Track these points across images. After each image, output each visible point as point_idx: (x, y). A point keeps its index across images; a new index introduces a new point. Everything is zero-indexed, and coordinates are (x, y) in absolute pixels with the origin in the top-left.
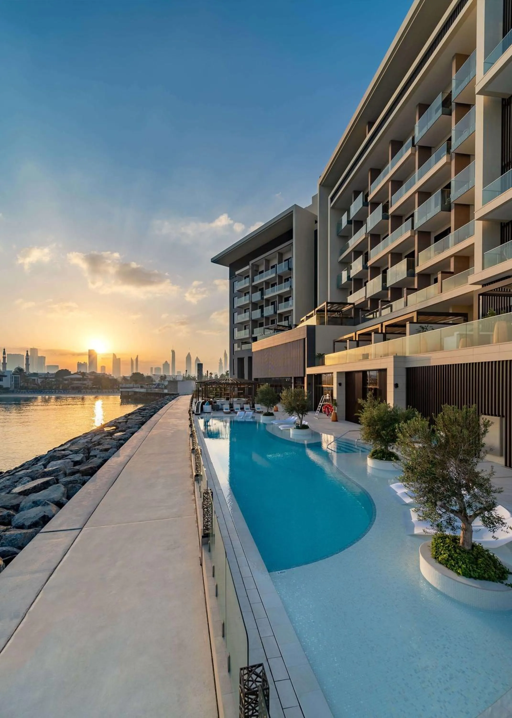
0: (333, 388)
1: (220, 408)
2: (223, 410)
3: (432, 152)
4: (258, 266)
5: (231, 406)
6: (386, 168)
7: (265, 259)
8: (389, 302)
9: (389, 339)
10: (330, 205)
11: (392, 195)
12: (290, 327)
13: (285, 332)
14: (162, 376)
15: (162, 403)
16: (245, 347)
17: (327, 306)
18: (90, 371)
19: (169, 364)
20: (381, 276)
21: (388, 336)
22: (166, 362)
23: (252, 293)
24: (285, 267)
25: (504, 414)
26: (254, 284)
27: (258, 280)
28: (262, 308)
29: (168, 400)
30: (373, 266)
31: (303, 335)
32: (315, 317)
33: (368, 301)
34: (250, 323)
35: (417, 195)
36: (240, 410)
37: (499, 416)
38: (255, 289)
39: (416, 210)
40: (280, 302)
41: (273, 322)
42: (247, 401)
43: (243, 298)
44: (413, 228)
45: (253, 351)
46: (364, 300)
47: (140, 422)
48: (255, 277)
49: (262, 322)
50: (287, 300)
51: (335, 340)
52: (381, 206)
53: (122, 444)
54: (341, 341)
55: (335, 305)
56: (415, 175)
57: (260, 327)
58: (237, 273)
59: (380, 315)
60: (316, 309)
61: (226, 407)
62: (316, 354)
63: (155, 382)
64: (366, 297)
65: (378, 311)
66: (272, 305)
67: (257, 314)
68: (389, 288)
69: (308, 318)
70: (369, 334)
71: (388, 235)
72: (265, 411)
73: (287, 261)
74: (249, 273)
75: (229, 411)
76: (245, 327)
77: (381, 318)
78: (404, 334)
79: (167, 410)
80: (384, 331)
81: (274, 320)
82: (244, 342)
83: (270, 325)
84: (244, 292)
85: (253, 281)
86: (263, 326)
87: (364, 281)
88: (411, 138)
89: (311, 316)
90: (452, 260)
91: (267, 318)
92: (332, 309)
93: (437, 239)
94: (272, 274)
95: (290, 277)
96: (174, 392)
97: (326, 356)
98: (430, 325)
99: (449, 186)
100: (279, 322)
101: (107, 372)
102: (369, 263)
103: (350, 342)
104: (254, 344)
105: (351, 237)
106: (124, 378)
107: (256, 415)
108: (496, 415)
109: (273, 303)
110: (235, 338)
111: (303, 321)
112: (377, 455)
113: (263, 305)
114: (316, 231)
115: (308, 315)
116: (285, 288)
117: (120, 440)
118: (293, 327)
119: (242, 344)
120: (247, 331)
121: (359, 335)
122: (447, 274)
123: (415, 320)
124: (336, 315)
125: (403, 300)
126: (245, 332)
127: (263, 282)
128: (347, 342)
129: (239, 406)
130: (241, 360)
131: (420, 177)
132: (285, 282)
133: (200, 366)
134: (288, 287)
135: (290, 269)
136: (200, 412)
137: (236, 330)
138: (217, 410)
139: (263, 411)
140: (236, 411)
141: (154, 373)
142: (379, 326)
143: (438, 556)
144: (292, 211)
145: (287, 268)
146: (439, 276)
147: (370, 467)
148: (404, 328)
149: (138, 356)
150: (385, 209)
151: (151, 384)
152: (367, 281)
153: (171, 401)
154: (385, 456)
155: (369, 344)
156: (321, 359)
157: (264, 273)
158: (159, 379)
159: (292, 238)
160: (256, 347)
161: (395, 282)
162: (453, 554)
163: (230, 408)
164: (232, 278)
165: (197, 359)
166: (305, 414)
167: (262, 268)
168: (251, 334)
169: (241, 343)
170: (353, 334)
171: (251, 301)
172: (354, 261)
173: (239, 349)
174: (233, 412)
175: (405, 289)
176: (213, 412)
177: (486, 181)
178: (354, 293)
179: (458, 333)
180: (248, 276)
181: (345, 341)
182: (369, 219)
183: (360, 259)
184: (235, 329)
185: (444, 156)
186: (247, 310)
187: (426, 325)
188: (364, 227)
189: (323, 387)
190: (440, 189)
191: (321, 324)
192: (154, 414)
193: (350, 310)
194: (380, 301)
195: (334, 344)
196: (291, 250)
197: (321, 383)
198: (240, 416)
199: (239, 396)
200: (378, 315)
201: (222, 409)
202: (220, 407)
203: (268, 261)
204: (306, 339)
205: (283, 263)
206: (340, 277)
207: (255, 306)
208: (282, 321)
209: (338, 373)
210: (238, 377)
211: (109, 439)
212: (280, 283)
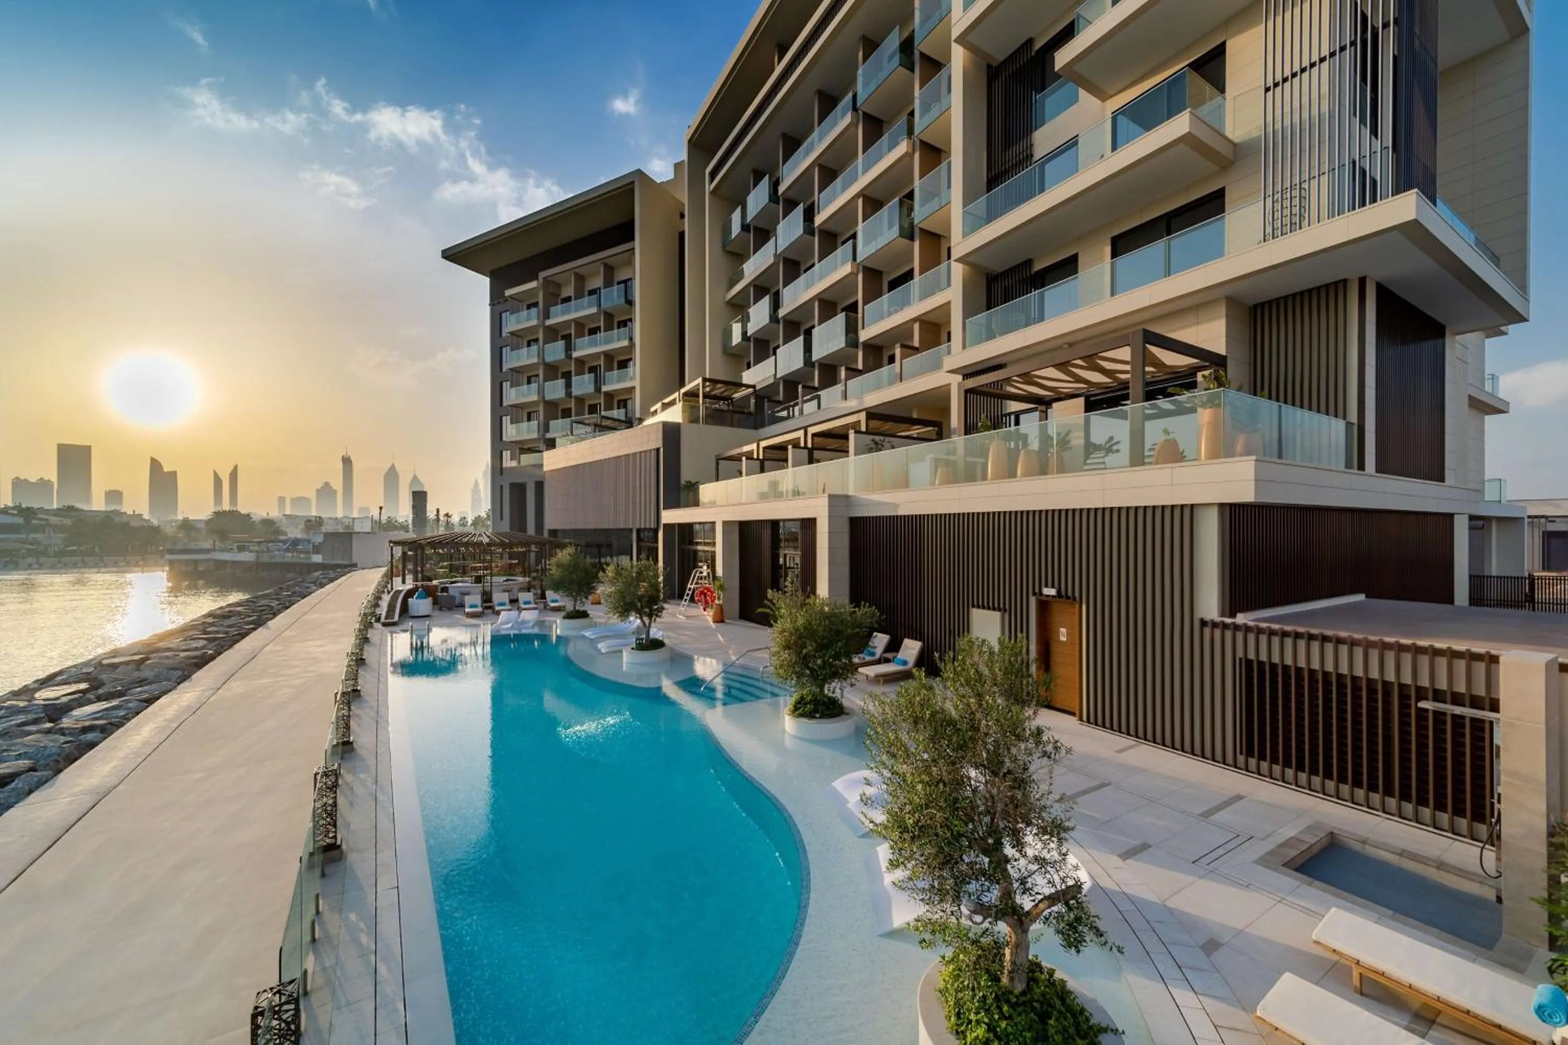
0: (714, 552)
1: (456, 603)
2: (464, 606)
3: (884, 129)
4: (559, 286)
5: (487, 598)
6: (809, 140)
7: (576, 274)
8: (816, 389)
9: (818, 461)
10: (709, 187)
11: (820, 192)
12: (629, 423)
13: (619, 432)
14: (309, 521)
15: (294, 593)
16: (527, 459)
17: (704, 387)
18: (61, 506)
19: (335, 491)
20: (801, 338)
21: (817, 454)
22: (327, 484)
23: (545, 342)
24: (619, 296)
25: (1007, 607)
26: (549, 322)
27: (559, 316)
28: (567, 376)
29: (314, 583)
30: (789, 317)
31: (656, 441)
32: (679, 407)
33: (778, 384)
34: (541, 409)
35: (860, 201)
36: (509, 607)
37: (999, 610)
38: (553, 334)
39: (860, 226)
40: (609, 368)
41: (593, 409)
42: (529, 582)
43: (525, 350)
44: (854, 259)
45: (545, 469)
46: (772, 381)
47: (196, 657)
48: (552, 309)
49: (568, 406)
50: (623, 364)
51: (717, 456)
52: (801, 208)
53: (92, 745)
54: (731, 458)
55: (719, 385)
56: (857, 166)
57: (563, 417)
58: (508, 292)
59: (801, 412)
60: (683, 390)
61: (474, 600)
62: (683, 482)
63: (285, 534)
64: (775, 375)
65: (797, 404)
66: (590, 372)
67: (555, 391)
68: (817, 364)
69: (665, 406)
70: (782, 448)
71: (813, 265)
72: (570, 607)
73: (623, 285)
74: (537, 296)
75: (480, 609)
76: (529, 414)
77: (802, 419)
78: (845, 452)
79: (305, 614)
80: (810, 445)
81: (596, 405)
82: (524, 448)
83: (587, 416)
84: (525, 338)
85: (547, 316)
86: (570, 417)
87: (772, 346)
88: (850, 95)
89: (672, 403)
90: (916, 326)
91: (580, 400)
92: (713, 393)
93: (893, 285)
94: (590, 306)
95: (631, 320)
96: (343, 559)
97: (701, 487)
98: (887, 439)
99: (910, 196)
100: (605, 410)
101: (127, 508)
102: (782, 313)
103: (749, 461)
104: (546, 454)
105: (749, 258)
106: (187, 525)
107: (549, 617)
108: (994, 609)
109: (593, 370)
110: (504, 439)
111: (656, 412)
112: (804, 709)
113: (570, 372)
114: (682, 235)
115: (666, 401)
116: (619, 340)
117: (85, 730)
118: (636, 422)
119: (520, 454)
120: (534, 424)
121: (765, 448)
122: (910, 350)
123: (863, 429)
124: (722, 405)
125: (839, 388)
126: (529, 427)
127: (570, 321)
128: (741, 460)
129: (505, 597)
130: (518, 490)
131: (866, 170)
132: (619, 327)
133: (419, 498)
134: (625, 339)
135: (630, 302)
136: (396, 618)
137: (506, 420)
138: (450, 609)
139: (564, 607)
140: (497, 608)
141: (288, 512)
142: (801, 434)
143: (963, 1028)
144: (633, 183)
145: (623, 300)
146: (898, 351)
147: (791, 735)
148: (843, 441)
149: (236, 468)
150: (809, 214)
151: (271, 542)
152: (778, 347)
153: (322, 585)
154: (820, 707)
155: (783, 468)
156: (691, 493)
157: (573, 302)
158: (302, 526)
159: (631, 238)
160: (552, 460)
161: (825, 354)
162: (997, 1022)
163: (484, 601)
164: (495, 302)
165: (415, 479)
166: (657, 616)
167: (568, 291)
168: (542, 431)
169: (518, 451)
170: (754, 446)
171: (544, 360)
172: (754, 304)
173: (514, 464)
174: (490, 611)
175: (843, 368)
176: (437, 613)
177: (968, 199)
178: (755, 365)
179: (932, 456)
180: (535, 305)
181: (737, 459)
182: (780, 228)
183: (765, 302)
184: (504, 418)
185: (903, 140)
186: (533, 379)
187: (882, 438)
188: (772, 240)
189: (696, 552)
190: (897, 199)
191: (691, 421)
192: (255, 629)
193: (747, 398)
194: (800, 386)
195: (718, 464)
196: (630, 262)
197: (691, 543)
198: (506, 621)
199: (509, 571)
200: (797, 413)
201: (462, 606)
202: (457, 601)
203: (580, 279)
204: (662, 450)
205: (616, 287)
206: (728, 333)
207: (552, 371)
208: (612, 409)
209: (726, 524)
210: (512, 528)
211: (38, 732)
212: (609, 328)
